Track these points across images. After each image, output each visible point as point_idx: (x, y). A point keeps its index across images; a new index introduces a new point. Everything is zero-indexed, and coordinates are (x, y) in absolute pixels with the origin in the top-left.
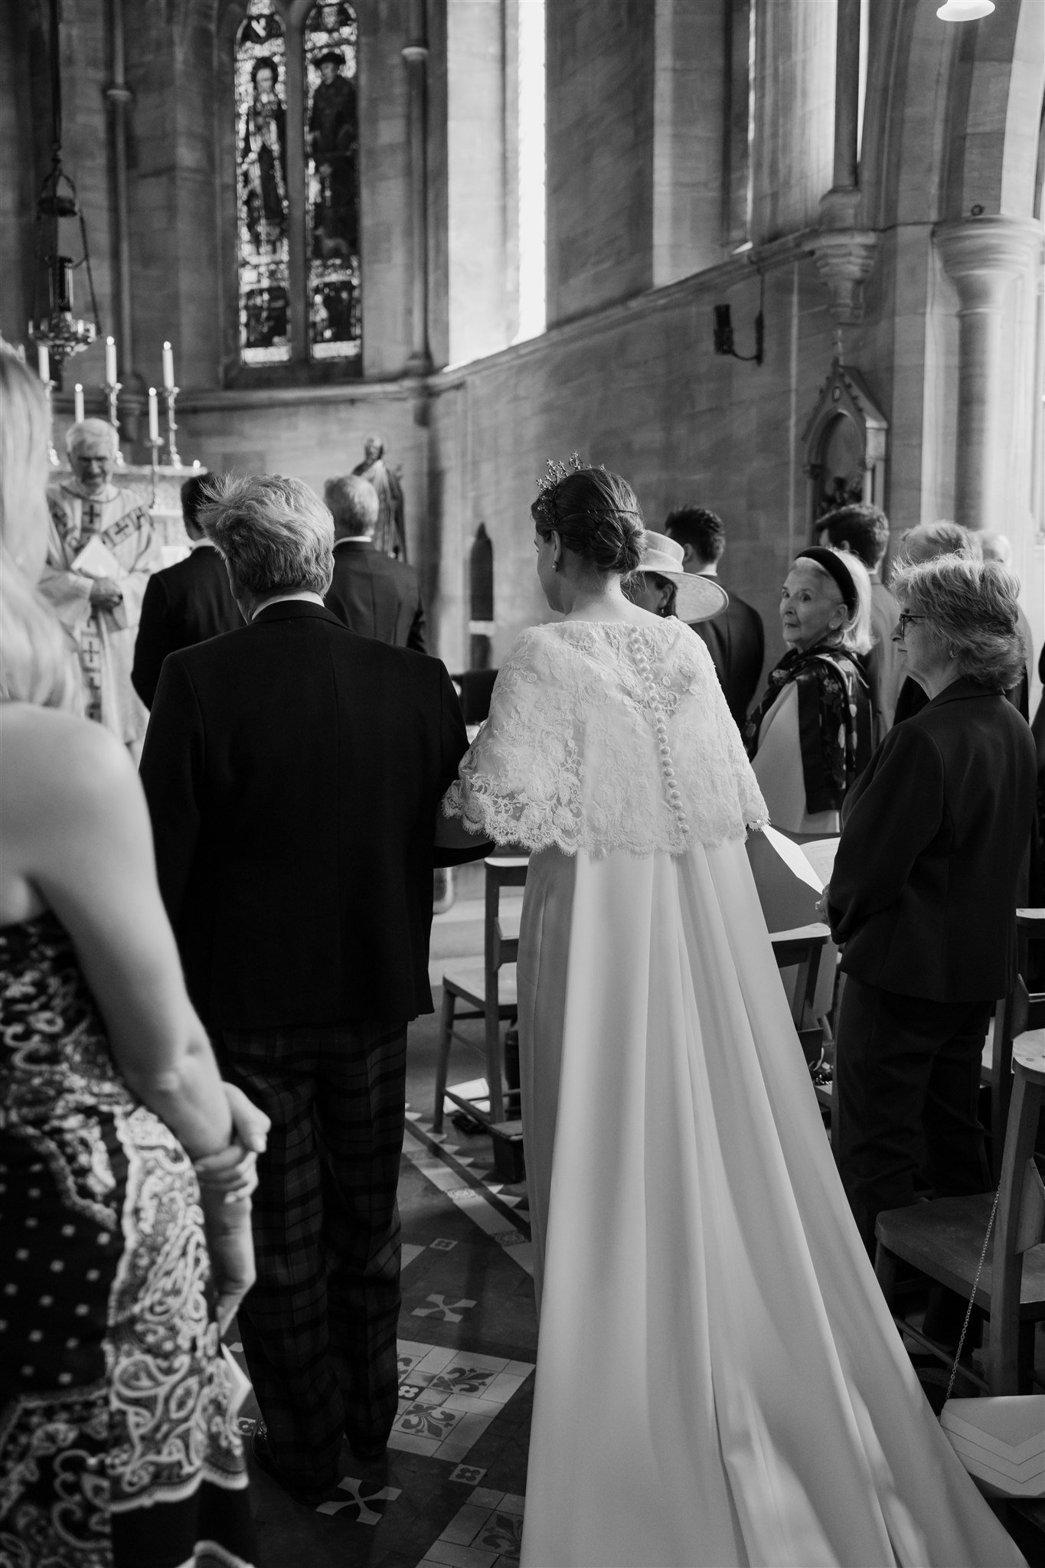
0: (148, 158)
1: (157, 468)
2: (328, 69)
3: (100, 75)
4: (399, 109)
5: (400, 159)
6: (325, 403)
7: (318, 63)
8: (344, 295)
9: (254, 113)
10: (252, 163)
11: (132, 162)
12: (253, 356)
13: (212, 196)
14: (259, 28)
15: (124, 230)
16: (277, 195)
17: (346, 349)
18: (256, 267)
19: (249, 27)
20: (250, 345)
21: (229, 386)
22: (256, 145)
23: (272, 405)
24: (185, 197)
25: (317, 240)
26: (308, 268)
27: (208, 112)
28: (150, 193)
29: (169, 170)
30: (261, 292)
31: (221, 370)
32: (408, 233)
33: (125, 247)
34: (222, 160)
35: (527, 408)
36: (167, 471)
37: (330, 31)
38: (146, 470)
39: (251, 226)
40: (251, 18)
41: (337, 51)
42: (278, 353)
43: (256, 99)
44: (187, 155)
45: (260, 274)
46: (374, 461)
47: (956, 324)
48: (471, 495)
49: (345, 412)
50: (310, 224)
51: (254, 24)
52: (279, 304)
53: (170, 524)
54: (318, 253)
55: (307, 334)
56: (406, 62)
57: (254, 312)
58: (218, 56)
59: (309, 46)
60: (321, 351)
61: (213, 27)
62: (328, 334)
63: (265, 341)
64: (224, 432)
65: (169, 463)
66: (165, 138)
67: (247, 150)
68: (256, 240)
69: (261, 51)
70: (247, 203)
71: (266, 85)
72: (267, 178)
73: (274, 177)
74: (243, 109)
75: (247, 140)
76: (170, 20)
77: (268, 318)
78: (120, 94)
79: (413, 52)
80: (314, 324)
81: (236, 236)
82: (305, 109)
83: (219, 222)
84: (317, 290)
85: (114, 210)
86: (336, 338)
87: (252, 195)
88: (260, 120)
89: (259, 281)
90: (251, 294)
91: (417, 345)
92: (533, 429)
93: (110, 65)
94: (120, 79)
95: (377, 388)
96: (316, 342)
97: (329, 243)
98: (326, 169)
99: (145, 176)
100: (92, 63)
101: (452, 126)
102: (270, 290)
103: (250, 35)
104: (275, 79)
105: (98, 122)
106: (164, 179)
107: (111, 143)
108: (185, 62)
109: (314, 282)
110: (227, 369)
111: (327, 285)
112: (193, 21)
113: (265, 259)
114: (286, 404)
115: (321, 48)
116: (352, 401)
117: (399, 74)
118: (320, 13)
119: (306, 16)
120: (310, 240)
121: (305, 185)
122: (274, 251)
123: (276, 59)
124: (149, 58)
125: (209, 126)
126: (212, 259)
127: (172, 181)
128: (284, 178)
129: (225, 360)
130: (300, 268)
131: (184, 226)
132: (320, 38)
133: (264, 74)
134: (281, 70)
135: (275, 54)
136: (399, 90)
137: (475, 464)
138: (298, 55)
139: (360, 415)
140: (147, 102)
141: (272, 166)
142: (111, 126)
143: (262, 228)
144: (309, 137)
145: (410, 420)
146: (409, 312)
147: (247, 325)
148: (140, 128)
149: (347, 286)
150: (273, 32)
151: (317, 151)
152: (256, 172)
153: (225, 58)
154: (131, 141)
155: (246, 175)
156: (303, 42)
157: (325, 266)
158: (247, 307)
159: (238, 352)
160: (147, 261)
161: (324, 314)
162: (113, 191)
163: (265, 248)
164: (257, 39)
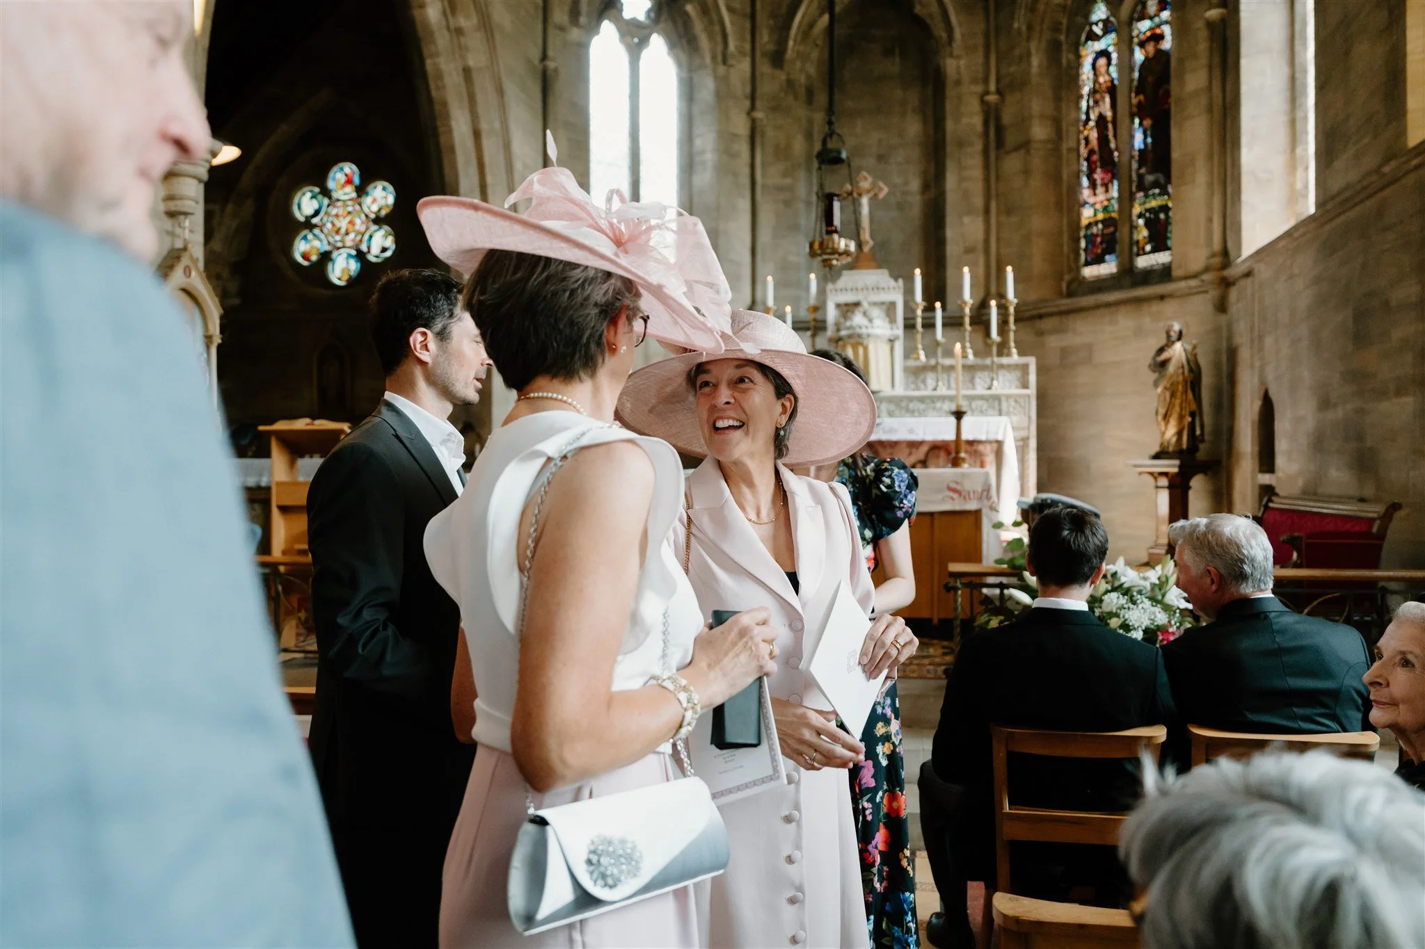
0: (1011, 139)
1: (996, 359)
2: (1150, 48)
3: (979, 89)
4: (1204, 61)
5: (1203, 101)
6: (1139, 301)
7: (1142, 45)
8: (1162, 216)
9: (1094, 92)
10: (1092, 129)
11: (1000, 143)
12: (1089, 272)
13: (1060, 158)
14: (1098, 30)
15: (993, 192)
16: (1110, 148)
17: (1163, 258)
18: (1093, 205)
19: (1090, 31)
20: (1087, 264)
21: (1070, 294)
22: (1093, 116)
23: (1097, 307)
24: (1037, 162)
25: (1140, 177)
26: (1132, 199)
27: (1058, 99)
28: (1012, 164)
29: (1025, 145)
30: (1096, 223)
31: (1064, 286)
32: (1210, 157)
33: (994, 205)
34: (1067, 131)
35: (1300, 284)
36: (1005, 360)
37: (1151, 18)
38: (988, 361)
39: (1090, 177)
40: (1092, 24)
41: (1158, 31)
42: (1109, 267)
43: (1096, 81)
44: (1039, 132)
45: (1096, 211)
46: (1173, 342)
48: (1257, 364)
49: (1155, 307)
50: (1135, 165)
51: (1094, 28)
52: (1111, 229)
53: (1003, 400)
54: (1142, 187)
55: (1131, 249)
56: (1210, 24)
57: (1090, 239)
58: (1066, 57)
59: (1135, 33)
60: (1142, 262)
61: (1062, 38)
62: (1148, 248)
63: (1099, 260)
64: (1061, 331)
65: (1009, 355)
66: (1024, 122)
67: (1088, 119)
68: (1093, 185)
69: (1099, 46)
71: (1103, 70)
72: (1103, 139)
73: (1107, 136)
74: (1086, 90)
75: (1087, 114)
76: (1029, 39)
77: (1102, 243)
78: (992, 98)
79: (1214, 13)
80: (1138, 242)
81: (1079, 184)
82: (1132, 80)
83: (1065, 177)
84: (1140, 216)
85: (987, 180)
86: (1154, 251)
87: (1091, 152)
88: (1098, 96)
89: (1095, 215)
90: (1089, 226)
91: (1217, 245)
92: (1305, 300)
93: (986, 80)
94: (993, 87)
95: (1182, 284)
96: (1138, 255)
97: (1150, 178)
98: (1147, 122)
99: (1008, 153)
100: (974, 81)
101: (1244, 63)
102: (1103, 221)
103: (1093, 37)
104: (1109, 64)
105: (977, 121)
106: (1022, 152)
107: (986, 133)
108: (1040, 66)
109: (1137, 209)
110: (1069, 284)
111: (1147, 210)
112: (1047, 35)
113: (1101, 196)
114: (1108, 305)
115: (1144, 33)
116: (1162, 298)
117: (1203, 34)
118: (1144, 6)
119: (1134, 10)
120: (1134, 177)
121: (1132, 137)
122: (1107, 191)
123: (1111, 49)
124: (1014, 69)
125: (1058, 108)
126: (1059, 204)
127: (1028, 152)
128: (1115, 136)
129: (1067, 277)
130: (1127, 199)
131: (1036, 182)
132: (1145, 25)
133: (1102, 61)
134: (1114, 56)
135: (1109, 46)
136: (1203, 47)
137: (1261, 338)
138: (1126, 45)
139: (1169, 307)
140: (1011, 99)
141: (1107, 129)
142: (986, 123)
143: (1098, 176)
144: (1135, 101)
145: (1209, 308)
146: (1210, 220)
147: (1086, 250)
148: (1007, 118)
149: (1165, 209)
150: (1106, 31)
151: (1141, 111)
152: (1094, 135)
153: (1071, 57)
154: (1000, 130)
155: (1087, 139)
156: (1131, 30)
157: (1146, 196)
158: (1085, 237)
159: (1078, 270)
160: (1009, 212)
161: (1145, 233)
162: (986, 167)
163: (1100, 190)
164: (1097, 38)
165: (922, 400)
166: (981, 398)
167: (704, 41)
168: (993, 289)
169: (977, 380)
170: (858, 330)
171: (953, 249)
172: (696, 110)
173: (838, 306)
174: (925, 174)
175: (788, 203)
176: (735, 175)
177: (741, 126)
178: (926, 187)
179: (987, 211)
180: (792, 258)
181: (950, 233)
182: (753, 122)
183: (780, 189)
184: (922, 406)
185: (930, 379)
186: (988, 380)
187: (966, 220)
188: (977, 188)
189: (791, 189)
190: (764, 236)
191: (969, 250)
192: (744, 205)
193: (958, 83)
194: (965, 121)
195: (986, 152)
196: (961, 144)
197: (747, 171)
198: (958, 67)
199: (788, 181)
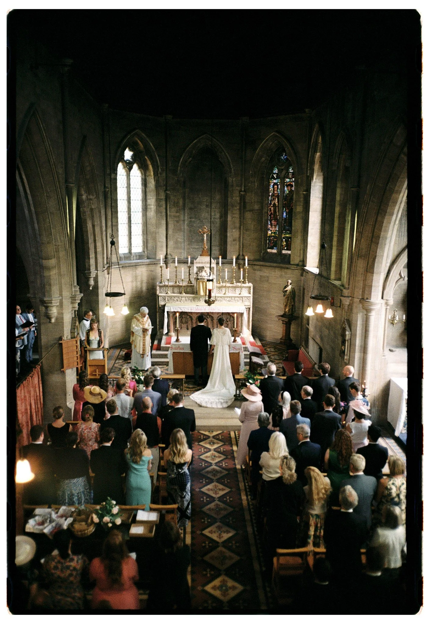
0: (248, 207)
1: (242, 285)
2: (289, 188)
3: (239, 189)
4: (302, 204)
5: (301, 216)
6: (282, 268)
7: (287, 186)
8: (290, 240)
9: (273, 195)
10: (272, 207)
11: (245, 207)
13: (262, 215)
14: (275, 176)
15: (242, 223)
16: (277, 215)
17: (289, 252)
19: (273, 175)
20: (269, 248)
21: (263, 257)
22: (273, 203)
23: (270, 266)
24: (256, 216)
25: (285, 226)
26: (282, 233)
27: (263, 196)
28: (248, 215)
29: (252, 210)
30: (272, 236)
31: (262, 254)
32: (301, 233)
33: (242, 227)
34: (265, 206)
36: (245, 285)
37: (290, 179)
38: (240, 285)
39: (271, 222)
40: (274, 173)
41: (292, 184)
43: (274, 192)
44: (256, 207)
45: (272, 232)
46: (289, 285)
47: (365, 316)
49: (285, 271)
51: (274, 175)
52: (276, 240)
53: (244, 297)
54: (285, 229)
55: (281, 248)
56: (304, 194)
57: (270, 241)
58: (266, 181)
59: (285, 181)
60: (284, 252)
61: (265, 176)
62: (285, 248)
63: (272, 248)
65: (245, 283)
66: (252, 203)
67: (271, 204)
68: (271, 225)
69: (275, 181)
70: (270, 216)
71: (276, 189)
73: (276, 210)
74: (271, 194)
75: (271, 202)
76: (254, 177)
77: (273, 243)
78: (243, 193)
80: (283, 245)
82: (284, 196)
84: (284, 238)
85: (240, 218)
86: (287, 250)
87: (271, 214)
88: (274, 197)
89: (272, 234)
90: (270, 237)
91: (302, 259)
93: (241, 187)
94: (243, 190)
95: (293, 266)
96: (283, 250)
97: (287, 228)
98: (287, 211)
99: (248, 211)
100: (237, 186)
101: (310, 213)
102: (274, 237)
103: (273, 178)
104: (278, 188)
105: (238, 199)
106: (251, 212)
107: (240, 203)
108: (257, 186)
109: (283, 236)
110: (264, 254)
111: (286, 237)
112: (260, 176)
113: (273, 229)
114: (273, 267)
115: (288, 182)
116: (288, 268)
117: (302, 196)
118: (288, 174)
119: (285, 175)
122: (275, 228)
123: (278, 183)
124: (249, 185)
125: (263, 199)
126: (261, 229)
127: (253, 212)
128: (279, 211)
129: (263, 252)
130: (280, 232)
132: (288, 180)
133: (276, 186)
134: (279, 186)
135: (278, 182)
136: (302, 199)
138: (283, 183)
139: (289, 271)
140: (249, 195)
141: (276, 208)
142: (241, 200)
143: (273, 222)
144: (284, 202)
145: (299, 274)
146: (301, 250)
147: (269, 244)
148: (247, 200)
149: (290, 238)
150: (277, 178)
151: (286, 206)
152: (272, 209)
154: (245, 202)
155: (270, 209)
156: (285, 180)
158: (268, 239)
159: (266, 250)
160: (247, 230)
161: (285, 243)
162: (240, 214)
163: (273, 227)
164: (275, 179)
165: (221, 297)
166: (238, 297)
167: (151, 167)
168: (241, 254)
169: (236, 290)
170: (204, 277)
171: (229, 240)
172: (148, 190)
173: (197, 267)
174: (221, 213)
175: (177, 222)
176: (161, 213)
177: (163, 196)
178: (221, 217)
179: (240, 228)
180: (179, 240)
181: (229, 235)
182: (167, 194)
183: (175, 217)
184: (221, 299)
185: (224, 290)
186: (240, 291)
187: (234, 230)
188: (237, 221)
189: (179, 217)
190: (170, 232)
191: (234, 240)
192: (164, 222)
193: (232, 186)
194: (234, 198)
195: (240, 209)
196: (233, 206)
197: (164, 211)
198: (232, 180)
199: (178, 214)
